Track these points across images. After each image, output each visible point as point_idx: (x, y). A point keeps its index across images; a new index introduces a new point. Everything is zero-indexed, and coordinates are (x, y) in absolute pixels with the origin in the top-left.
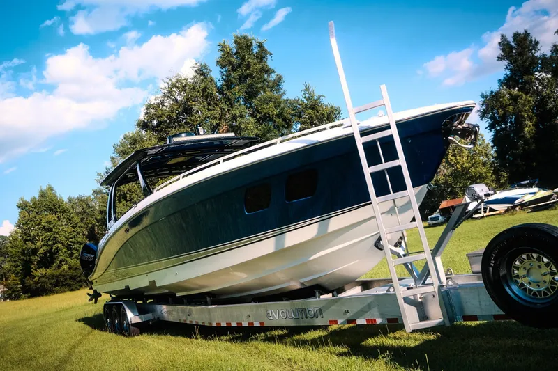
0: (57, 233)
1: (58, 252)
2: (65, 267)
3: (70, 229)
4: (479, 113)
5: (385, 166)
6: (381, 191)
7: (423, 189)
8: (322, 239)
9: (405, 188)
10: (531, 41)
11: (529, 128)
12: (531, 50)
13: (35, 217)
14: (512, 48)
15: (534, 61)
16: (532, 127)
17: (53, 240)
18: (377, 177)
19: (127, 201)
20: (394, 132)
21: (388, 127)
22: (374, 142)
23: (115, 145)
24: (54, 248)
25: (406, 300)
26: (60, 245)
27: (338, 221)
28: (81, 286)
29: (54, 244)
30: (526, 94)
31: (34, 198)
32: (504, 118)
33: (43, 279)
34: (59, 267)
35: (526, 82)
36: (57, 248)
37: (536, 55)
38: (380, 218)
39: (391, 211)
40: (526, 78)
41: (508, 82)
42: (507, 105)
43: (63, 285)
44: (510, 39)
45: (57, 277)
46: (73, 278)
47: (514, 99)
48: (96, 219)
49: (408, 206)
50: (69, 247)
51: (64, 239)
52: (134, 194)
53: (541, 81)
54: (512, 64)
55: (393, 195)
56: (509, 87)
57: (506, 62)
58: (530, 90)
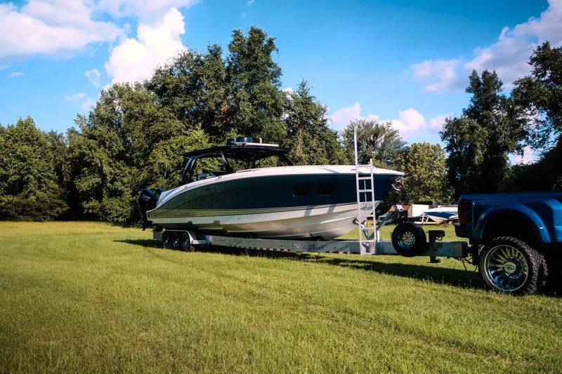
0: (31, 165)
1: (28, 182)
2: (33, 198)
3: (43, 163)
4: (441, 134)
5: (365, 191)
6: (362, 200)
7: (378, 202)
8: (330, 215)
9: (371, 200)
10: (497, 81)
11: (478, 157)
12: (495, 89)
13: (11, 145)
14: (479, 84)
15: (495, 100)
16: (481, 156)
17: (26, 170)
18: (362, 194)
19: (106, 148)
20: (372, 178)
21: (369, 175)
22: (363, 180)
23: (103, 91)
24: (26, 178)
25: (363, 244)
26: (31, 177)
27: (339, 208)
28: (45, 219)
29: (26, 174)
30: (483, 127)
31: (12, 126)
32: (461, 143)
33: (9, 206)
34: (27, 197)
35: (485, 117)
36: (28, 179)
37: (498, 94)
38: (360, 210)
39: (364, 209)
40: (485, 112)
41: (471, 113)
42: (464, 133)
43: (28, 215)
44: (480, 76)
45: (24, 206)
46: (39, 209)
47: (472, 128)
48: (65, 157)
49: (371, 207)
50: (39, 179)
51: (36, 171)
52: (114, 143)
53: (497, 118)
54: (477, 98)
55: (366, 202)
56: (470, 117)
57: (472, 95)
58: (487, 123)
